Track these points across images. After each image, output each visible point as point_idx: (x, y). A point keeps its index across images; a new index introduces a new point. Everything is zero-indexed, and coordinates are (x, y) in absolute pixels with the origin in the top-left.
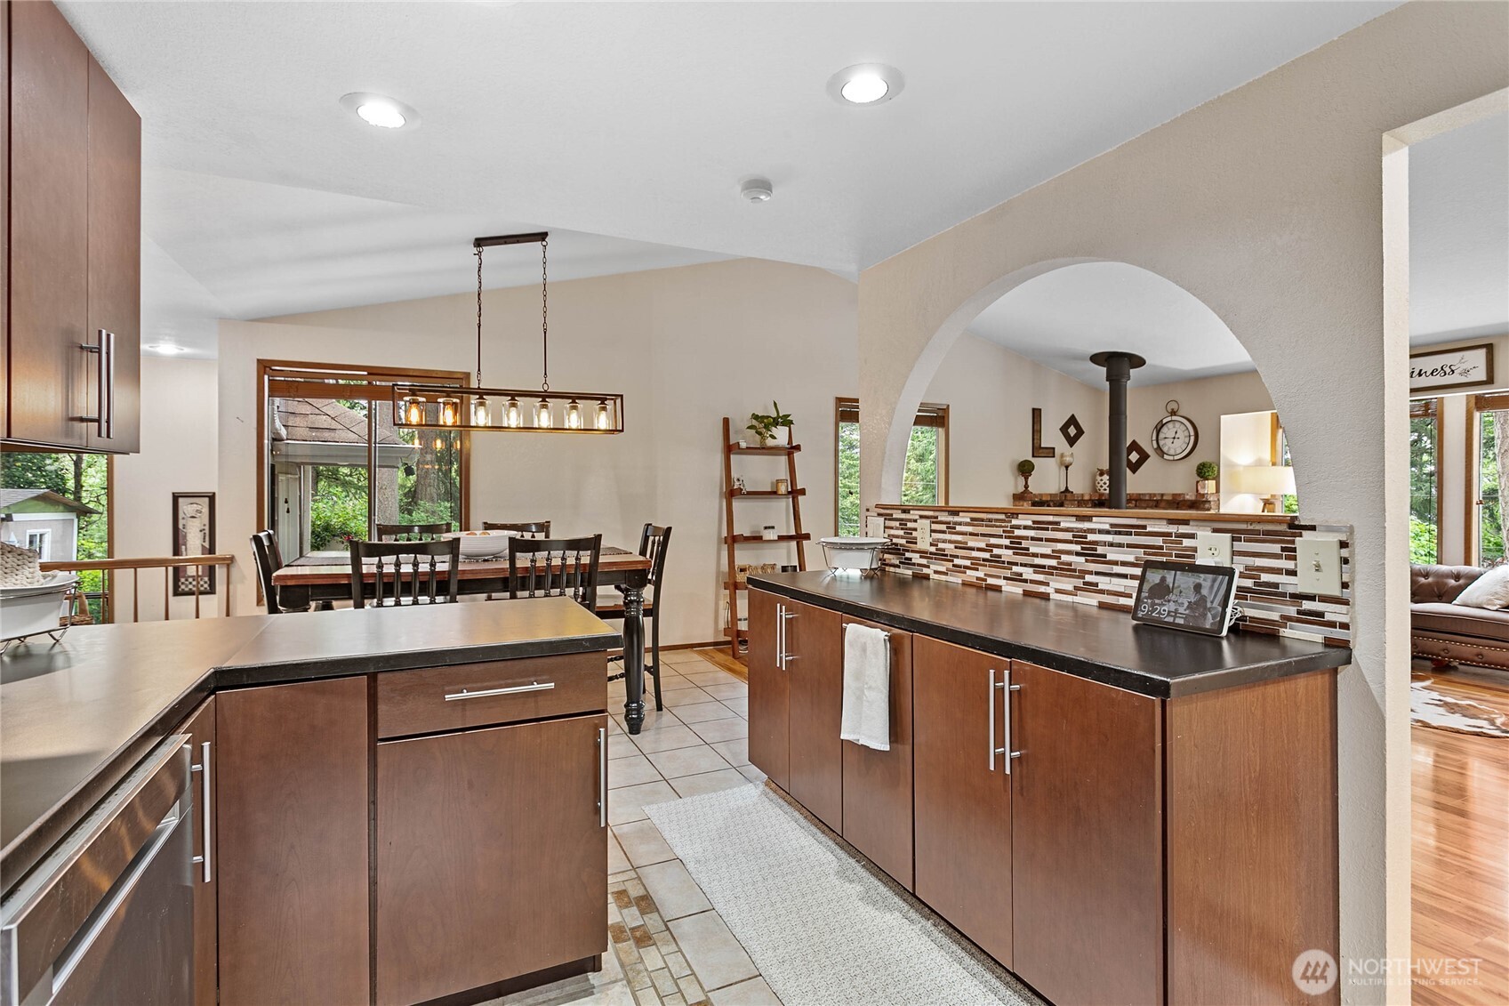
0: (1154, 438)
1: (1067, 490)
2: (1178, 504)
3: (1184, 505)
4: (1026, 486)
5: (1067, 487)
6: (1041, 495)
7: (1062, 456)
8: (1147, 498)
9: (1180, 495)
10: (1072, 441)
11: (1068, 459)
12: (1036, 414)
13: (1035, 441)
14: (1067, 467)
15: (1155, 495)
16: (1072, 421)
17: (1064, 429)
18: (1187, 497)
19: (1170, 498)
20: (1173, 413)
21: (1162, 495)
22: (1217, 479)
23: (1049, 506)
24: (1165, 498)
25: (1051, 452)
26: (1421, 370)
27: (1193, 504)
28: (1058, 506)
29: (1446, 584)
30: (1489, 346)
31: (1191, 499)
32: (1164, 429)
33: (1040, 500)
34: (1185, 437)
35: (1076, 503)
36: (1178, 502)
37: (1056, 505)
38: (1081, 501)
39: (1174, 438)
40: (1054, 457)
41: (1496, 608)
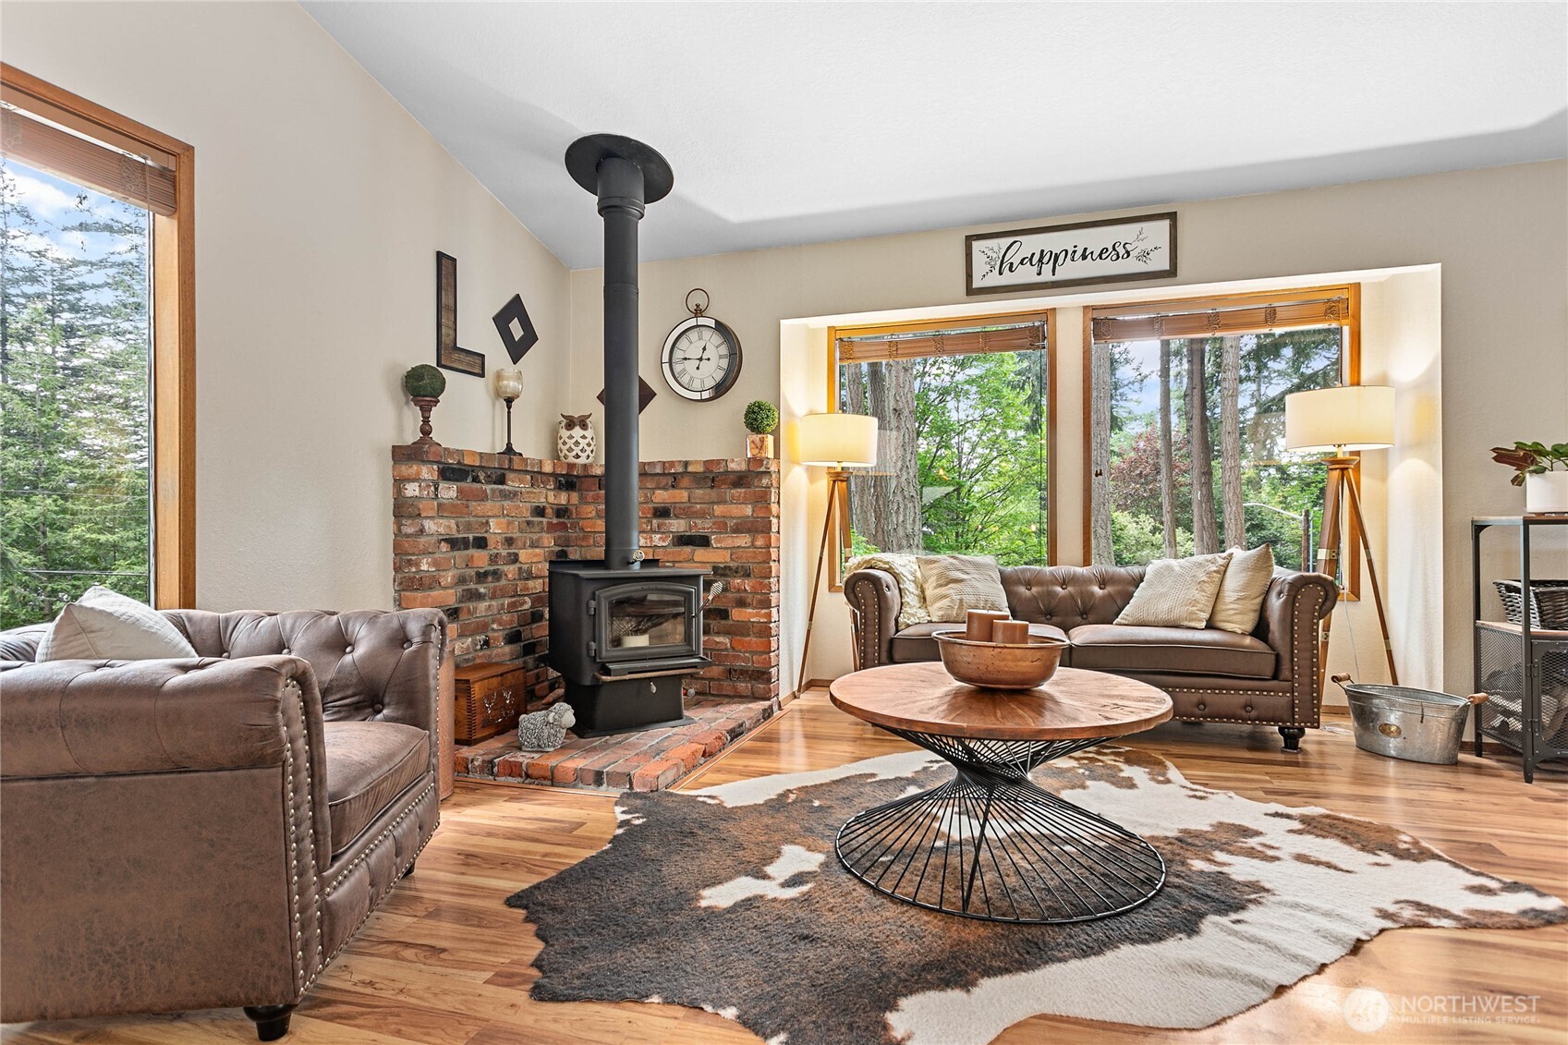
0: (665, 358)
1: (509, 449)
2: (713, 480)
3: (724, 482)
4: (426, 430)
5: (509, 444)
6: (461, 453)
7: (499, 376)
8: (658, 470)
9: (718, 462)
10: (517, 350)
11: (511, 385)
12: (446, 266)
13: (444, 330)
14: (509, 401)
15: (672, 464)
16: (514, 309)
17: (502, 320)
18: (732, 466)
19: (700, 469)
20: (698, 312)
21: (686, 464)
22: (776, 433)
23: (476, 480)
24: (690, 469)
25: (475, 364)
26: (1086, 249)
27: (740, 480)
28: (495, 483)
29: (1092, 594)
30: (1172, 217)
31: (739, 469)
32: (683, 343)
33: (459, 463)
34: (721, 357)
35: (529, 477)
36: (713, 477)
37: (489, 480)
38: (537, 476)
39: (701, 359)
40: (482, 375)
41: (1203, 624)
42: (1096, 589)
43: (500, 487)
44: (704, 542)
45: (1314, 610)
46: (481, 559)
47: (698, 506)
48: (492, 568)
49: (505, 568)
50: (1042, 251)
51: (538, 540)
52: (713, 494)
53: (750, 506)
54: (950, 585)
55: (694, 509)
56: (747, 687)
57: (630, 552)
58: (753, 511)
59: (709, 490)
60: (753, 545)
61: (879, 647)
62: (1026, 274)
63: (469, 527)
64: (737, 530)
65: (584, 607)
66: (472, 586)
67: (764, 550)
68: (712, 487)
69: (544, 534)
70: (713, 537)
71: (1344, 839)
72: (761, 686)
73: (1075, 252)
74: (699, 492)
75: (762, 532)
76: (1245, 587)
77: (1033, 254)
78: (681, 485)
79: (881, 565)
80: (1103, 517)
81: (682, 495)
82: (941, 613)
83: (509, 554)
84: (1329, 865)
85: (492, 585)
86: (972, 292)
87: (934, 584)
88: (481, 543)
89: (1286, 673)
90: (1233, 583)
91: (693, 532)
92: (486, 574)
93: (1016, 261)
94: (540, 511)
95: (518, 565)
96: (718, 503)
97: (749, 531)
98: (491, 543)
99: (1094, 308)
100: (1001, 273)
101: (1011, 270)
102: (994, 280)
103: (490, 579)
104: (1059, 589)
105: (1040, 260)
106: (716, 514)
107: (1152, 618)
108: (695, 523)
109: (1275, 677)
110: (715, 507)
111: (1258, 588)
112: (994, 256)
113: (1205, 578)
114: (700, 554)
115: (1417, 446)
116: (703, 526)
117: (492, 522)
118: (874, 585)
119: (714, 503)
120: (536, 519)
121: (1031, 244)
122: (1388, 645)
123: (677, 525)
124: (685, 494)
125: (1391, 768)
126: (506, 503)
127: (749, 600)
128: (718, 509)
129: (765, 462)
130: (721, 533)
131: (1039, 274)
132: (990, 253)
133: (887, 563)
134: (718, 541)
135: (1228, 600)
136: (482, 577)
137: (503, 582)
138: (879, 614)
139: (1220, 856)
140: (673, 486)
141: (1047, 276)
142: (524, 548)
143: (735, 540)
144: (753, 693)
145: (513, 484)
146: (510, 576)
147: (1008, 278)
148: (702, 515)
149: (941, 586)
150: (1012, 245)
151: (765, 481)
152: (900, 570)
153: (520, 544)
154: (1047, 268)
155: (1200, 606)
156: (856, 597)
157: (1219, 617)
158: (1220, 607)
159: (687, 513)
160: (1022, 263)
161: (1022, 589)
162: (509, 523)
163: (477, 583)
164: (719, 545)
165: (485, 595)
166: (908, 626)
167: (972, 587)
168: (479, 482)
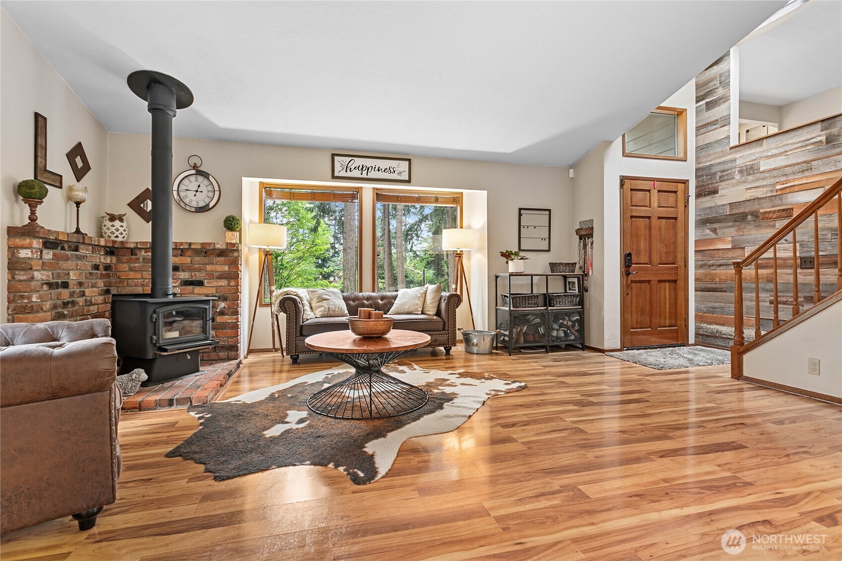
0: (175, 189)
1: (78, 231)
2: (206, 253)
3: (212, 254)
4: (33, 218)
5: (78, 228)
6: (57, 233)
7: (70, 189)
9: (210, 244)
10: (80, 174)
11: (79, 195)
12: (40, 121)
13: (39, 159)
14: (78, 204)
15: (181, 244)
16: (77, 151)
17: (71, 156)
18: (218, 246)
19: (199, 247)
20: (195, 167)
21: (190, 244)
22: (240, 231)
23: (63, 248)
24: (192, 247)
25: (57, 181)
26: (379, 167)
27: (222, 253)
28: (73, 251)
29: (378, 303)
30: (409, 160)
31: (222, 248)
32: (186, 182)
33: (56, 239)
34: (208, 191)
35: (91, 248)
36: (205, 251)
37: (70, 249)
38: (96, 247)
39: (197, 191)
40: (61, 187)
41: (421, 312)
42: (380, 301)
43: (76, 253)
44: (200, 283)
45: (455, 305)
46: (65, 294)
47: (197, 266)
48: (71, 300)
49: (78, 299)
50: (363, 165)
51: (96, 283)
52: (206, 260)
53: (227, 266)
54: (324, 301)
55: (194, 267)
56: (225, 354)
57: (168, 289)
58: (229, 268)
59: (203, 258)
60: (229, 285)
61: (296, 330)
62: (356, 174)
63: (59, 276)
64: (220, 277)
65: (148, 318)
66: (60, 310)
67: (235, 287)
68: (205, 256)
69: (98, 280)
70: (205, 281)
71: (471, 377)
72: (233, 353)
73: (375, 168)
74: (197, 259)
75: (234, 278)
76: (433, 298)
77: (359, 166)
78: (187, 255)
79: (292, 293)
80: (353, 272)
81: (188, 260)
82: (321, 313)
83: (80, 291)
84: (470, 385)
85: (71, 309)
86: (334, 177)
87: (316, 301)
88: (65, 285)
89: (446, 328)
90: (429, 297)
91: (194, 279)
92: (68, 303)
93: (353, 168)
94: (96, 267)
95: (84, 298)
96: (209, 264)
97: (226, 278)
98: (71, 285)
99: (377, 189)
100: (346, 172)
101: (350, 171)
102: (343, 174)
103: (70, 306)
104: (366, 302)
105: (362, 169)
106: (207, 270)
107: (402, 311)
108: (195, 274)
109: (443, 330)
110: (207, 266)
111: (437, 299)
112: (344, 164)
113: (420, 296)
114: (197, 289)
115: (480, 249)
116: (199, 276)
117: (71, 273)
118: (293, 302)
119: (206, 264)
120: (94, 271)
121: (359, 162)
122: (472, 317)
123: (184, 275)
124: (189, 260)
125: (475, 357)
126: (79, 262)
127: (226, 312)
128: (209, 267)
129: (236, 245)
130: (210, 279)
131: (362, 174)
132: (342, 163)
133: (296, 292)
134: (208, 283)
135: (428, 303)
136: (65, 305)
137: (77, 307)
138: (296, 315)
139: (440, 388)
140: (181, 255)
141: (364, 175)
142: (88, 288)
143: (219, 283)
144: (228, 357)
145: (83, 251)
146: (81, 304)
147: (349, 174)
148: (199, 270)
149: (319, 302)
150: (351, 161)
151: (236, 254)
152: (301, 295)
153: (86, 285)
154: (365, 172)
155: (419, 306)
156: (285, 308)
157: (425, 309)
158: (425, 306)
159: (190, 269)
160: (355, 168)
161: (351, 302)
162: (81, 274)
163: (64, 308)
164: (209, 285)
165: (67, 315)
166: (307, 320)
167: (333, 302)
168: (65, 250)
